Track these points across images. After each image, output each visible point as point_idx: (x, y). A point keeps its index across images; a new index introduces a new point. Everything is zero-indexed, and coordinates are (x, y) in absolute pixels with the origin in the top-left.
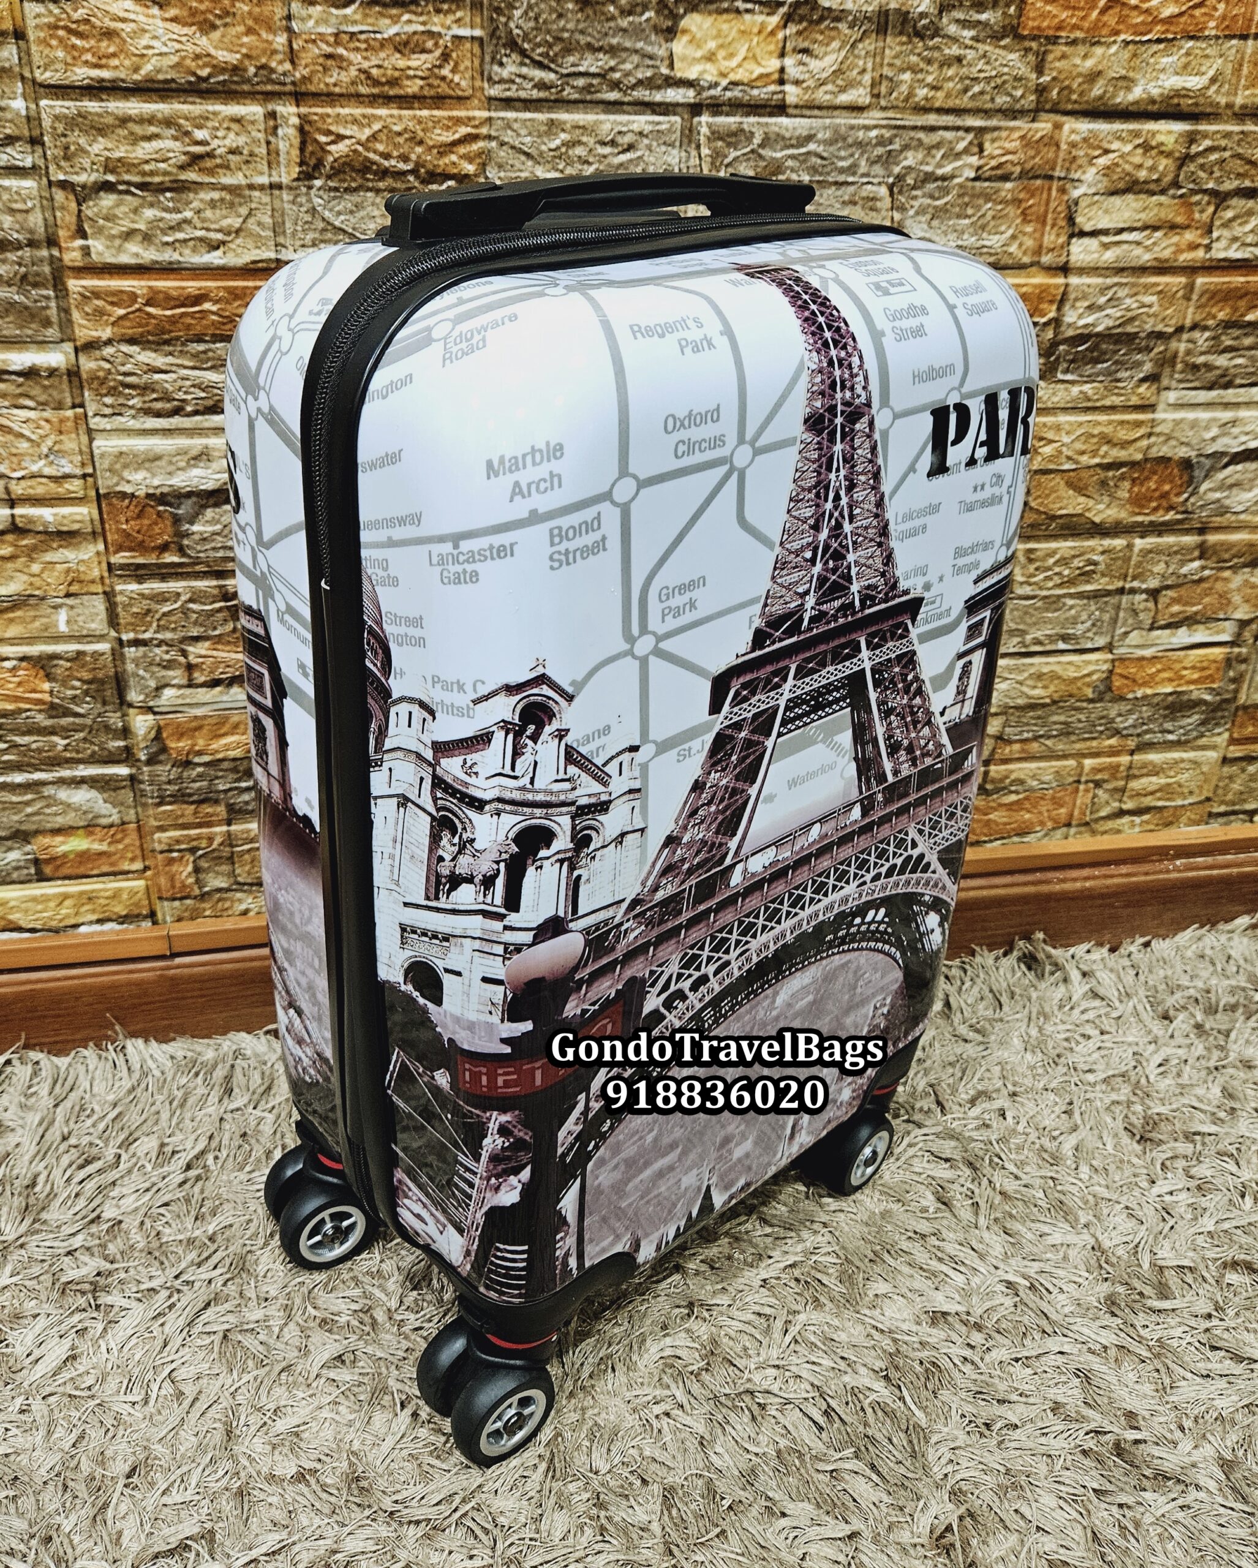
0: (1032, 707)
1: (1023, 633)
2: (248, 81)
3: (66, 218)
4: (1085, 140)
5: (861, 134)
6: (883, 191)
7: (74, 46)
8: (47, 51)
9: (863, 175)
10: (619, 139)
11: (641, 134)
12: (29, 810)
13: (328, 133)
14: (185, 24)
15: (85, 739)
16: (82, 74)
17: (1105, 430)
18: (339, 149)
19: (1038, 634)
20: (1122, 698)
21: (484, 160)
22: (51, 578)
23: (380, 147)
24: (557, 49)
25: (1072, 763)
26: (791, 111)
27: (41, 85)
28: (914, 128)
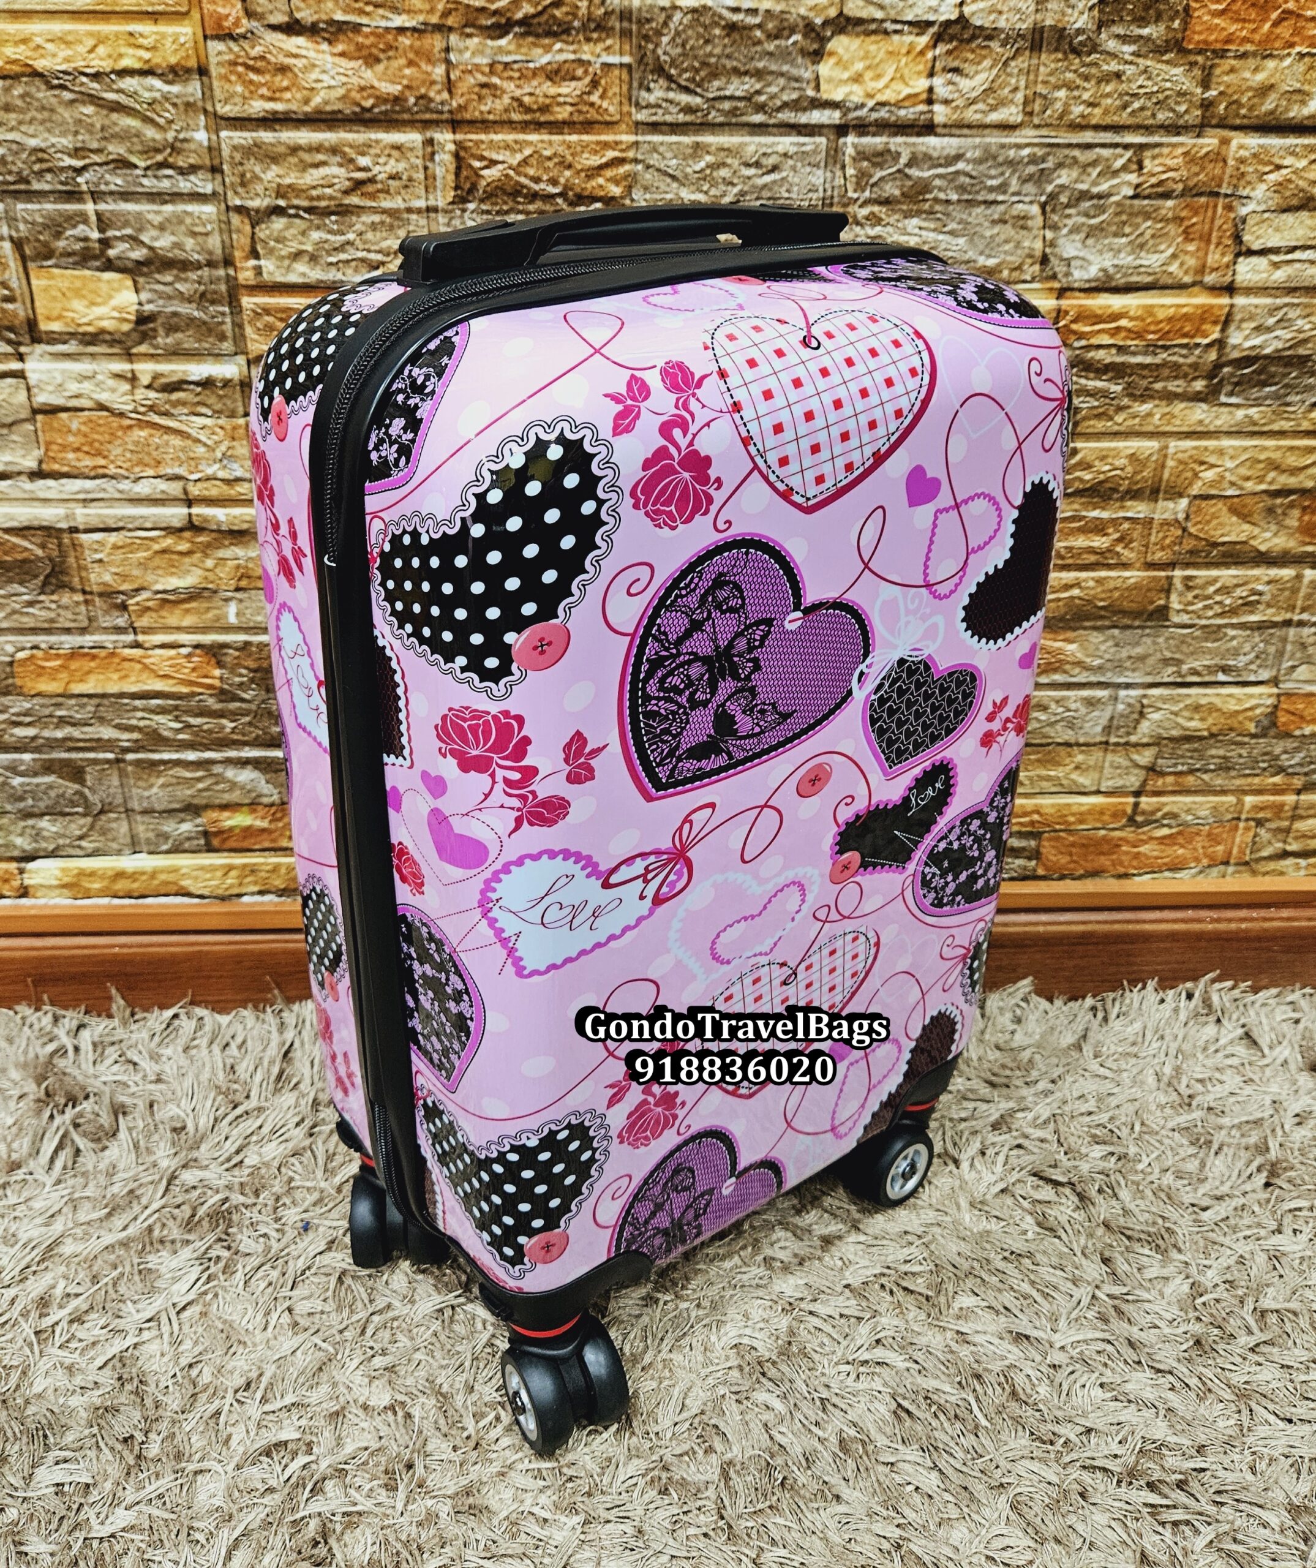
0: (1188, 739)
1: (1179, 662)
2: (408, 110)
3: (242, 240)
4: (1255, 155)
5: (1012, 153)
6: (1035, 209)
7: (251, 82)
8: (227, 86)
9: (1014, 194)
10: (765, 161)
11: (785, 155)
12: (201, 786)
13: (482, 158)
14: (351, 58)
15: (250, 724)
16: (258, 107)
17: (1273, 455)
18: (491, 174)
19: (1196, 664)
20: (1288, 735)
21: (630, 182)
22: (224, 573)
23: (531, 172)
24: (703, 73)
25: (1231, 799)
26: (939, 130)
27: (222, 118)
28: (1070, 146)
